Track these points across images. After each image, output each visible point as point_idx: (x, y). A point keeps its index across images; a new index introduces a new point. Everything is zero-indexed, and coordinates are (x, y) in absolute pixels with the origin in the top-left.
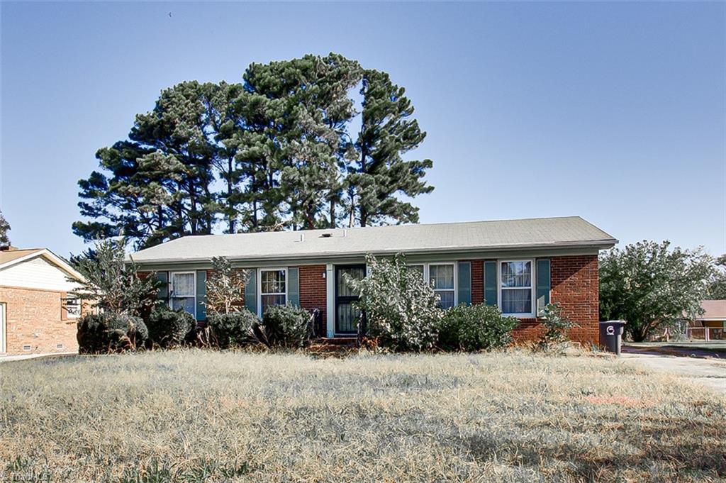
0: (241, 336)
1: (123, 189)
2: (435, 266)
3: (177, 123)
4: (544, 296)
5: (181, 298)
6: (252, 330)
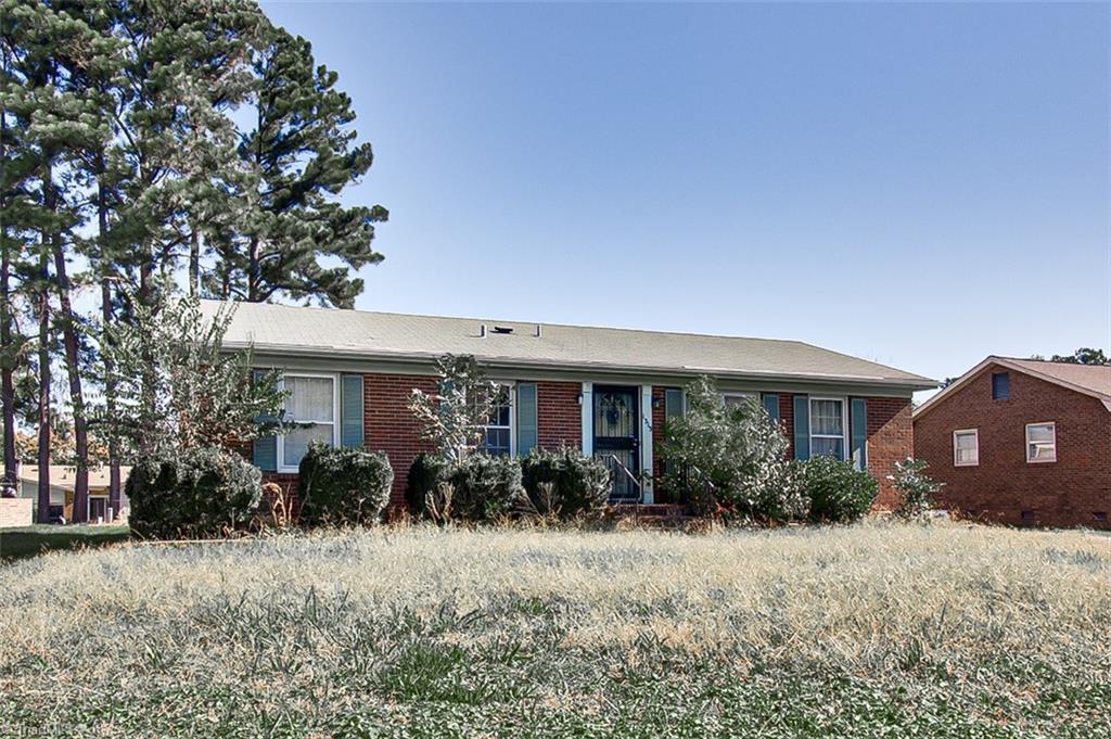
0: (504, 501)
5: (305, 426)
6: (524, 491)
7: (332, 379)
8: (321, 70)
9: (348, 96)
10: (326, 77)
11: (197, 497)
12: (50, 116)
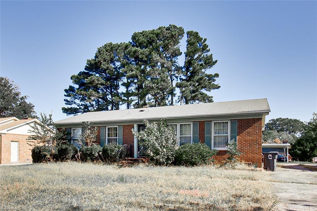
0: (93, 157)
1: (80, 93)
2: (183, 125)
3: (102, 63)
4: (234, 139)
6: (97, 154)
9: (207, 45)
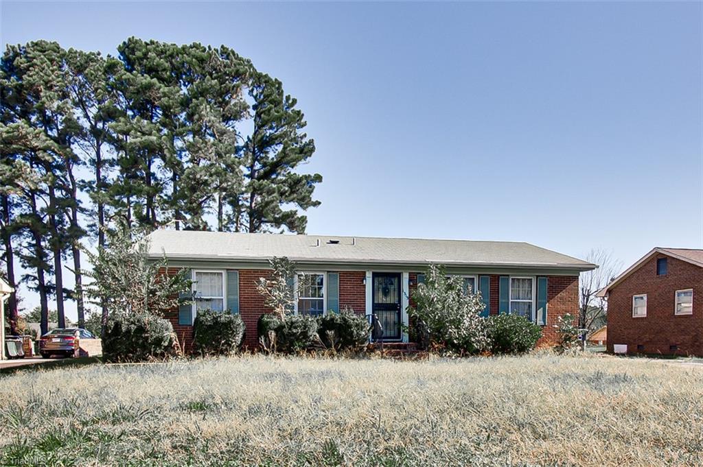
0: (307, 342)
4: (542, 308)
5: (207, 300)
6: (318, 336)
7: (221, 273)
8: (288, 98)
9: (302, 113)
10: (290, 102)
11: (133, 340)
12: (139, 133)
